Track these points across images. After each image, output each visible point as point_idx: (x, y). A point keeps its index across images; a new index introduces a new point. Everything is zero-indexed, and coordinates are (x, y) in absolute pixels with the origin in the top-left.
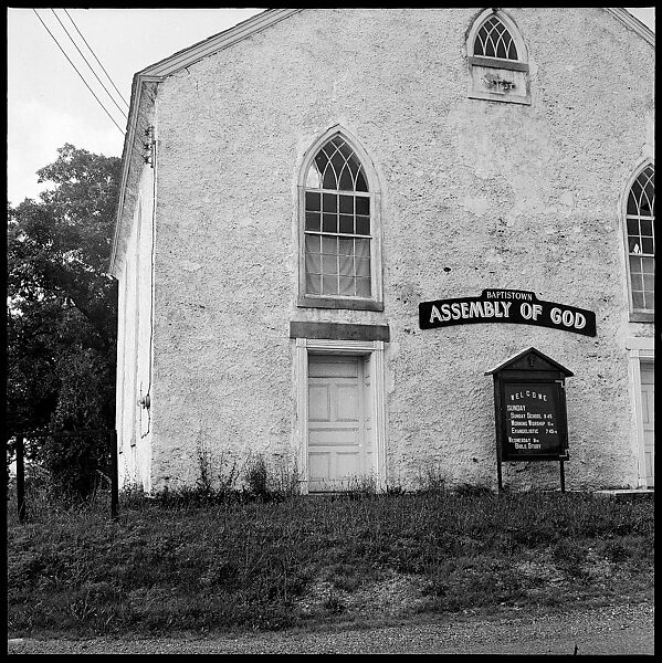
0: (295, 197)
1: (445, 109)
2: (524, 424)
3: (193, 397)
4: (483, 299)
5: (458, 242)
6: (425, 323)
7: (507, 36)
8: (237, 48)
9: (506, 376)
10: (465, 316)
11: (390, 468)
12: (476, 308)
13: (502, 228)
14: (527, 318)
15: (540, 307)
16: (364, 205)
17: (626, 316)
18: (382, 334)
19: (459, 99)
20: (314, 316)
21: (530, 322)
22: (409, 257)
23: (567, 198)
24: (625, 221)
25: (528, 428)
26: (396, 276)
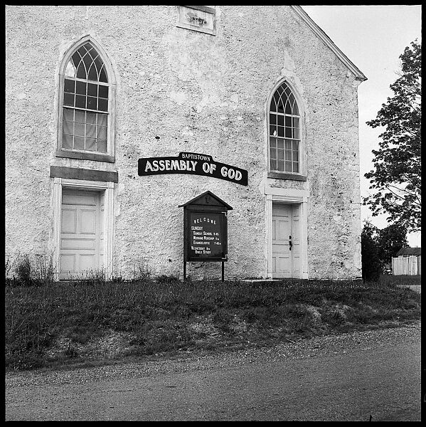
0: (57, 81)
1: (160, 33)
2: (201, 238)
4: (179, 158)
5: (165, 121)
6: (142, 172)
9: (192, 208)
10: (168, 169)
11: (115, 265)
12: (175, 164)
13: (194, 114)
14: (206, 172)
15: (215, 166)
16: (104, 91)
17: (265, 174)
18: (114, 178)
19: (170, 27)
20: (67, 163)
21: (208, 175)
22: (133, 128)
23: (235, 98)
24: (269, 115)
25: (204, 241)
26: (124, 140)
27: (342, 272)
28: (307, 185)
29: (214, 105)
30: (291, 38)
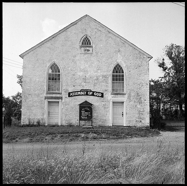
0: (46, 75)
1: (75, 56)
3: (28, 109)
4: (80, 91)
5: (77, 81)
6: (69, 96)
7: (89, 40)
8: (37, 49)
10: (77, 95)
11: (62, 121)
12: (79, 93)
13: (85, 78)
15: (92, 92)
16: (59, 75)
17: (110, 93)
18: (61, 98)
19: (78, 54)
20: (49, 95)
21: (90, 95)
22: (67, 84)
23: (99, 71)
24: (112, 75)
25: (85, 115)
26: (64, 88)
27: (140, 124)
28: (126, 96)
29: (92, 75)
30: (121, 49)
